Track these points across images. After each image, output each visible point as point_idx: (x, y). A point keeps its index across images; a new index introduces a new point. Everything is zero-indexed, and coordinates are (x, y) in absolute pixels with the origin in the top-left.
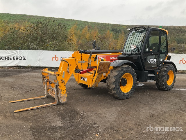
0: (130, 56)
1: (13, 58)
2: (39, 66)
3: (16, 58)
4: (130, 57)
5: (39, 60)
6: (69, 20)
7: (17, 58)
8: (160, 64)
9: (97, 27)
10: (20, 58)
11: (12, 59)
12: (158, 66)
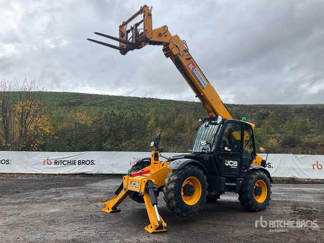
0: (201, 155)
1: (79, 163)
2: (111, 173)
3: (81, 163)
4: (200, 157)
5: (112, 165)
6: (145, 99)
7: (83, 162)
8: (244, 169)
9: (192, 109)
10: (88, 162)
11: (77, 163)
12: (240, 172)
